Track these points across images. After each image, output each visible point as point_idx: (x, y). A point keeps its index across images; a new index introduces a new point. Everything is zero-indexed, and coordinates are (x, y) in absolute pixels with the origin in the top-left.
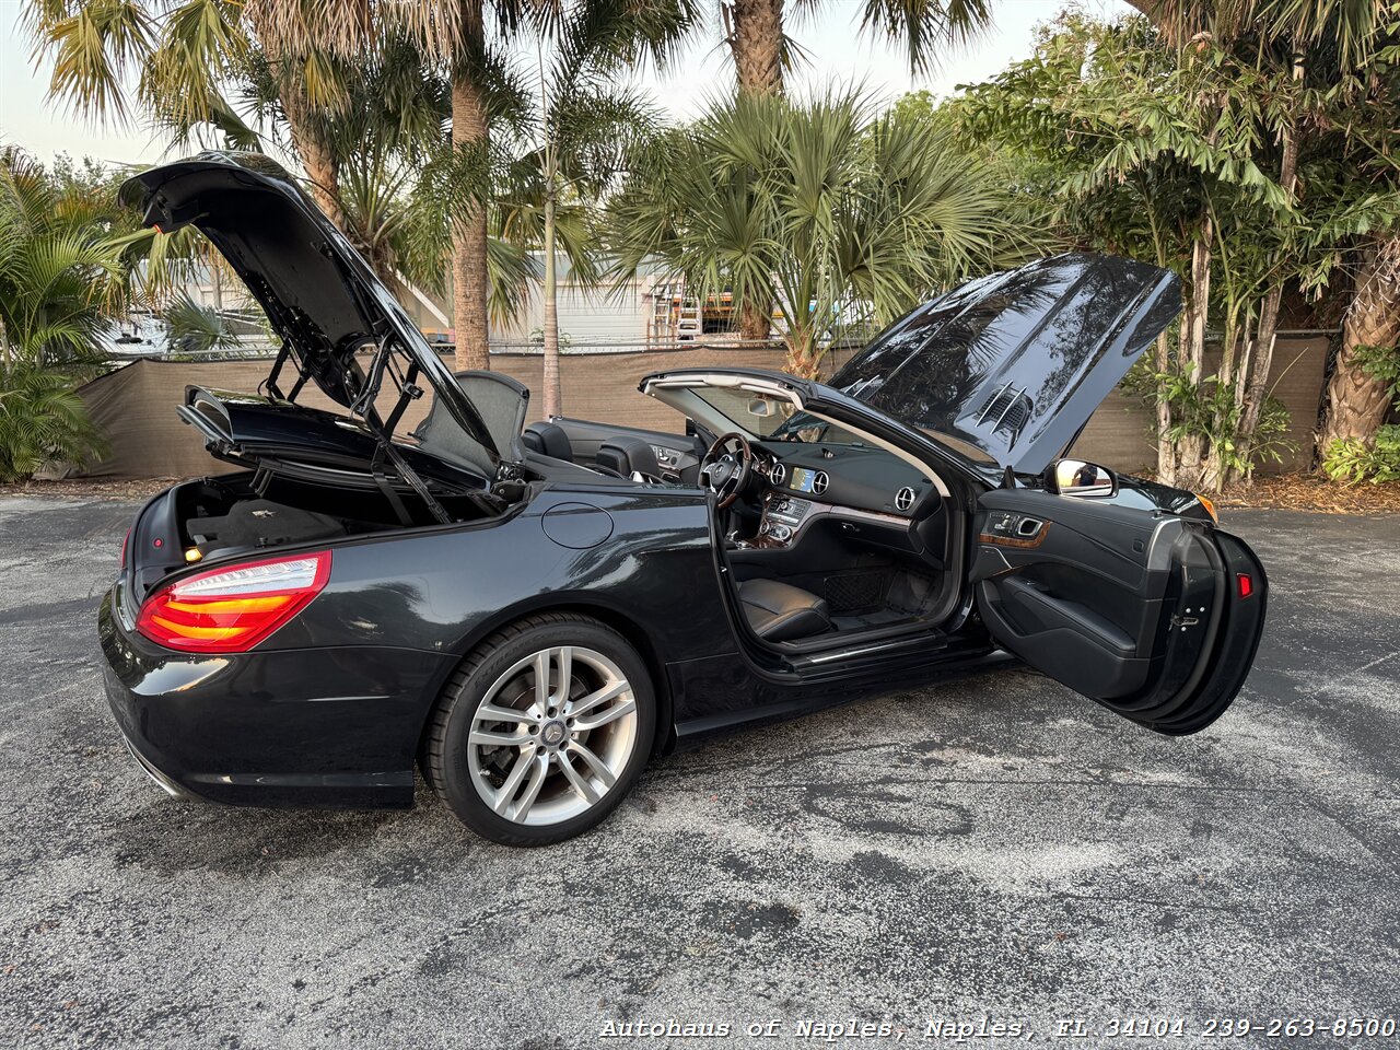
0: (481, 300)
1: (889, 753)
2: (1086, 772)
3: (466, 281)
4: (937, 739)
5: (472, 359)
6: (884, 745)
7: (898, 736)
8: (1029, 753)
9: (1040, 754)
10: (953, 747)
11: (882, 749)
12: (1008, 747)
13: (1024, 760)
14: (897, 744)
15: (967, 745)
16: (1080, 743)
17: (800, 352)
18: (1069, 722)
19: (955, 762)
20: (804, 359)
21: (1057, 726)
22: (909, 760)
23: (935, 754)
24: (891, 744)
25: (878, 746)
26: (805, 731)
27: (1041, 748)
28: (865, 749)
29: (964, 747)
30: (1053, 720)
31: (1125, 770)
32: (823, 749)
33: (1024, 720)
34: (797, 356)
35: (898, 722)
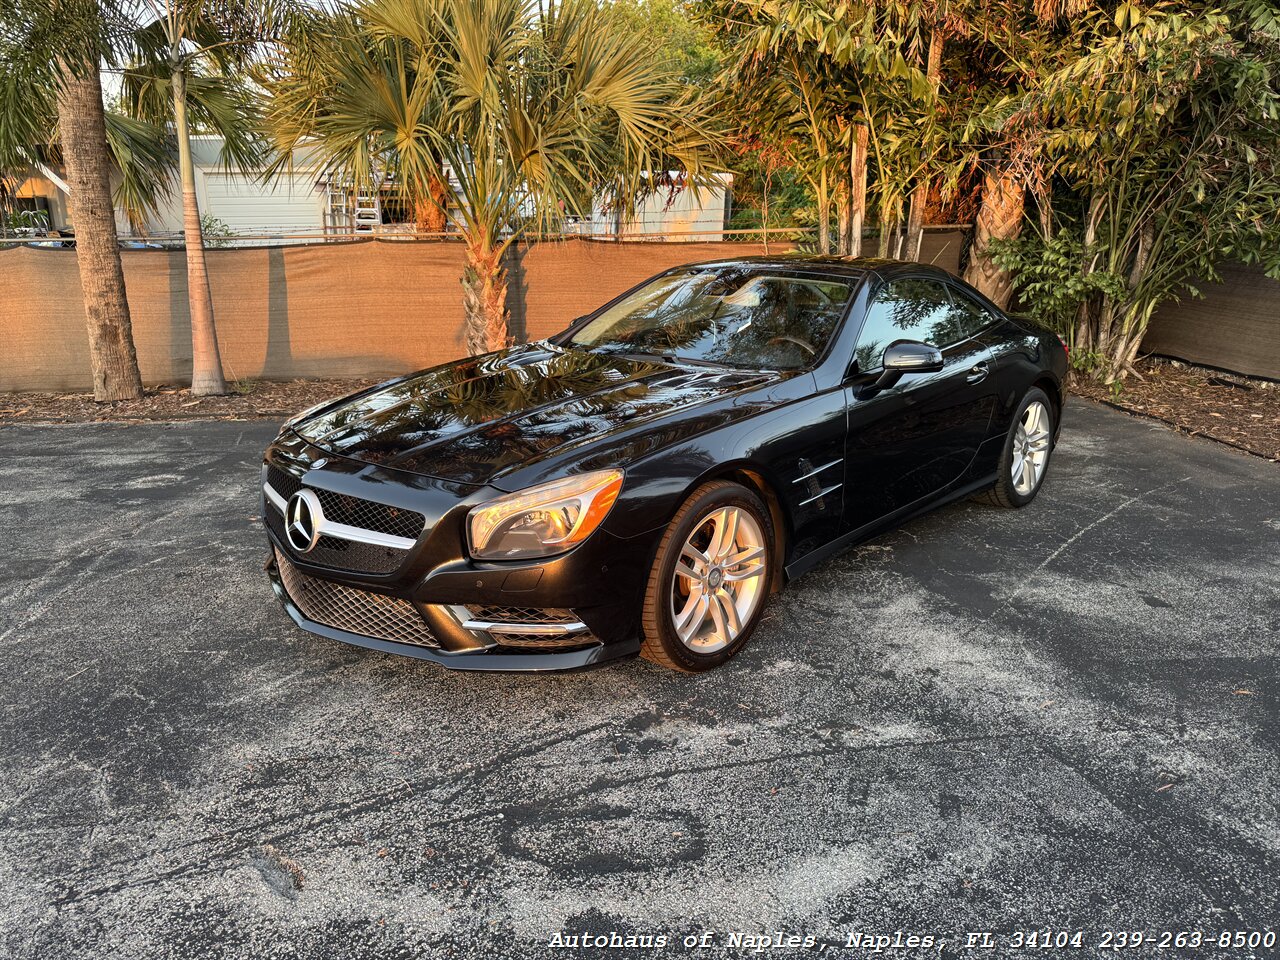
0: (103, 187)
1: (601, 740)
2: (816, 736)
3: (81, 165)
4: (653, 709)
5: (98, 256)
6: (594, 729)
7: (609, 710)
8: (751, 717)
9: (765, 716)
10: (672, 718)
11: (593, 735)
12: (730, 710)
13: (748, 727)
14: (609, 724)
15: (686, 713)
16: (803, 693)
17: (480, 246)
18: (785, 665)
19: (675, 742)
20: (485, 252)
21: (776, 672)
22: (622, 748)
23: (651, 733)
24: (602, 726)
25: (587, 731)
26: (500, 721)
27: (764, 707)
28: (573, 738)
29: (682, 716)
30: (770, 664)
31: (854, 727)
32: (523, 746)
33: (740, 669)
34: (477, 250)
35: (607, 690)
